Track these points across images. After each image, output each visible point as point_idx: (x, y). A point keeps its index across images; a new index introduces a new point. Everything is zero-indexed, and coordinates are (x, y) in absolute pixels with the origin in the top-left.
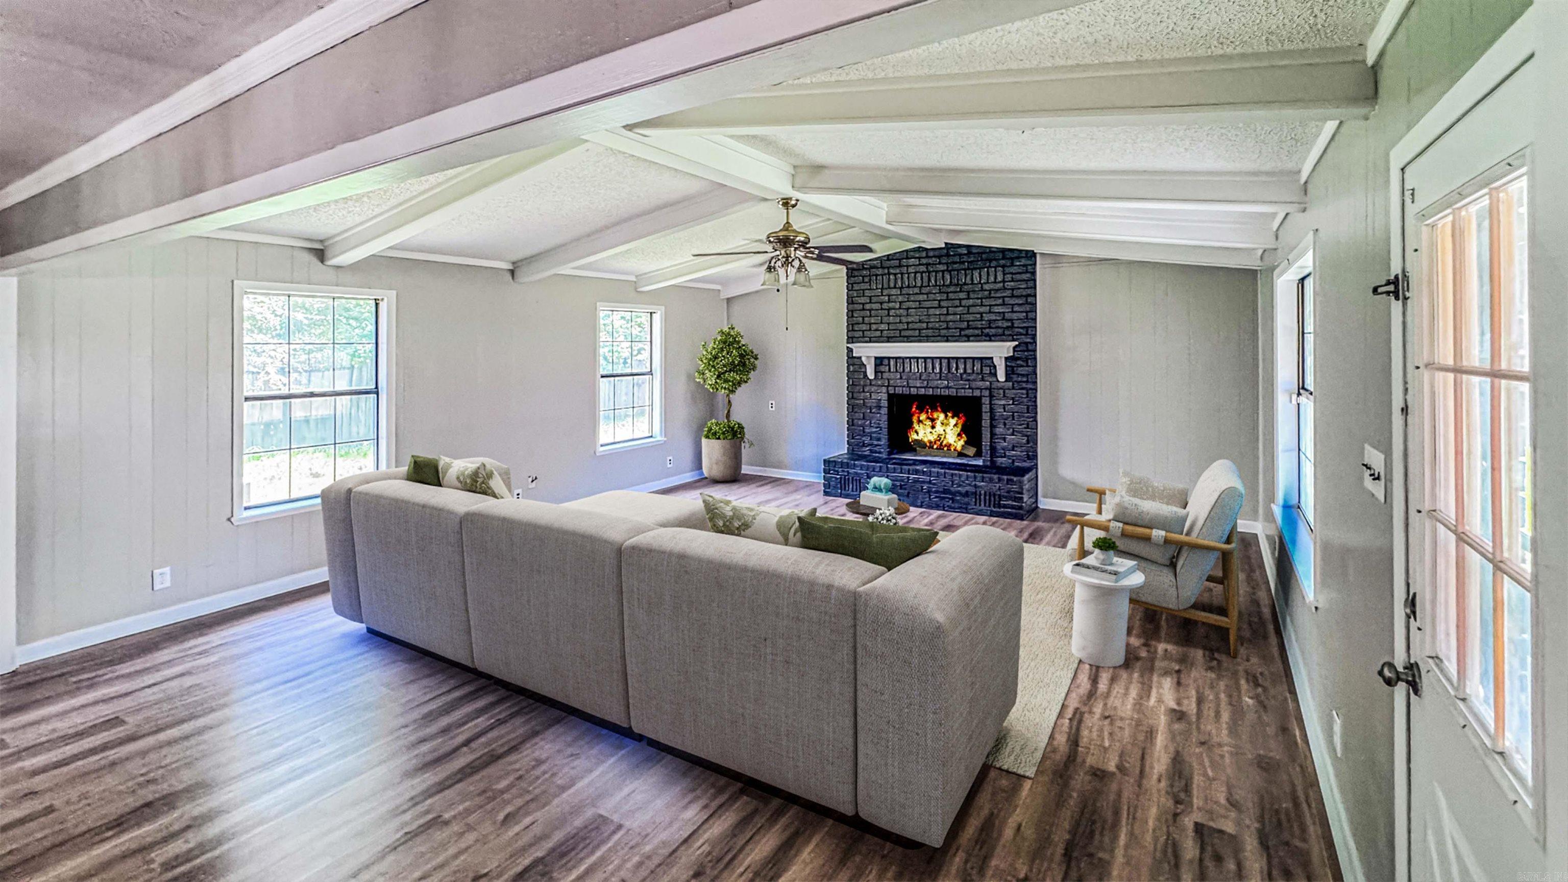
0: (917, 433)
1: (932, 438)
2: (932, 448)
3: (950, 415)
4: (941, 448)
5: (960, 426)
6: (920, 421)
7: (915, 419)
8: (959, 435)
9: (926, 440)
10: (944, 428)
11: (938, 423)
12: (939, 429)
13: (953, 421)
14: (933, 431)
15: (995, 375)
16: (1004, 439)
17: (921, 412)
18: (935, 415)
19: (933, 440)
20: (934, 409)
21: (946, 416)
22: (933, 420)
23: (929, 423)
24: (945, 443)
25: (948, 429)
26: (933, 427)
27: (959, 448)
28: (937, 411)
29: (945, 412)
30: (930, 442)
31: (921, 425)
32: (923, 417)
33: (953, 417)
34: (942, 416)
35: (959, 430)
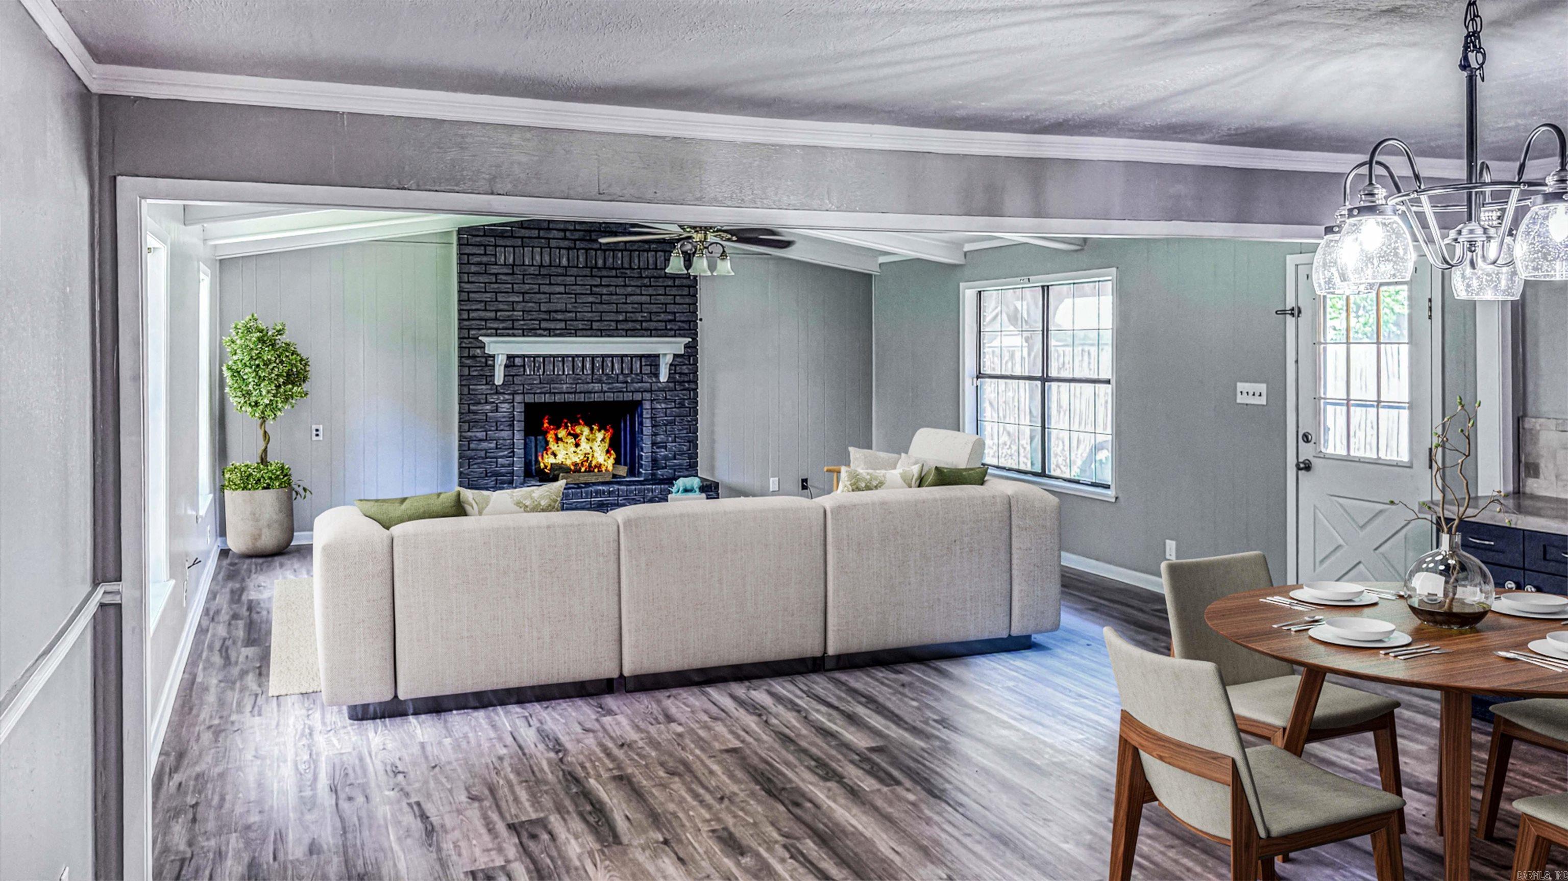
0: (555, 455)
1: (577, 459)
2: (579, 471)
3: (595, 427)
4: (590, 470)
5: (607, 440)
6: (558, 440)
7: (550, 437)
8: (608, 452)
9: (568, 463)
10: (590, 444)
11: (583, 439)
12: (585, 446)
13: (600, 435)
14: (578, 450)
15: (657, 375)
16: (665, 448)
17: (558, 428)
18: (578, 430)
19: (578, 461)
20: (575, 423)
21: (591, 430)
22: (576, 436)
23: (571, 440)
24: (594, 463)
25: (596, 446)
26: (577, 445)
27: (610, 468)
28: (580, 424)
29: (589, 424)
30: (575, 464)
31: (560, 444)
32: (562, 433)
33: (599, 431)
34: (586, 431)
35: (607, 445)
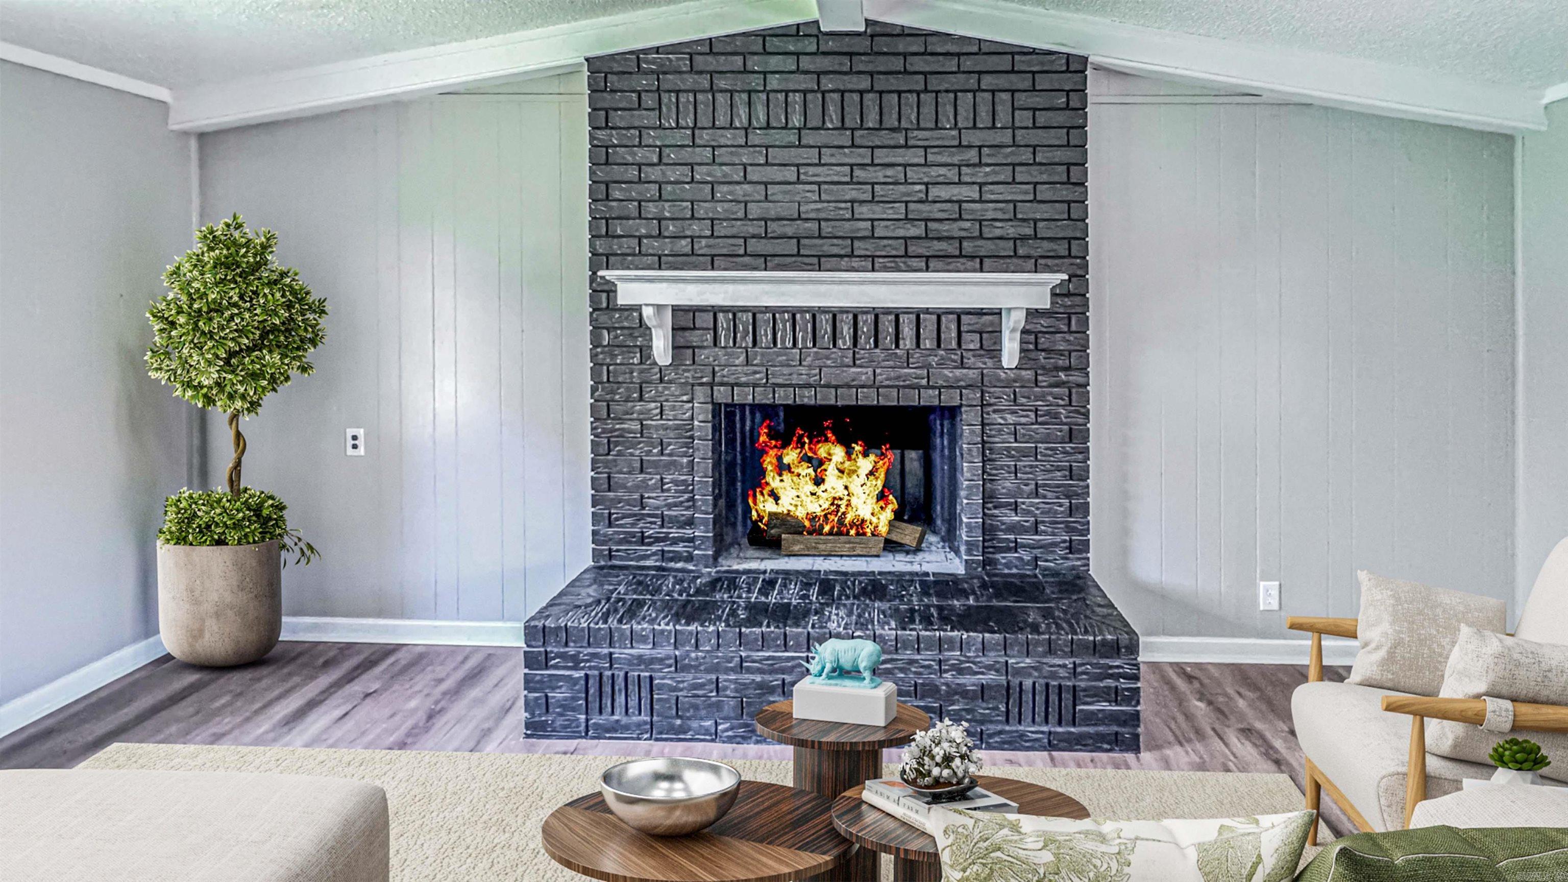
0: (776, 498)
1: (815, 507)
2: (819, 532)
3: (858, 448)
4: (840, 531)
5: (882, 474)
6: (782, 468)
7: (769, 462)
8: (881, 497)
9: (800, 513)
10: (845, 480)
11: (831, 471)
12: (833, 483)
13: (865, 464)
14: (819, 490)
15: (995, 353)
16: (1015, 508)
17: (784, 446)
18: (822, 451)
19: (818, 511)
20: (817, 436)
21: (849, 454)
22: (818, 464)
23: (806, 470)
24: (849, 517)
25: (855, 483)
26: (819, 481)
27: (883, 529)
28: (827, 440)
29: (846, 442)
30: (813, 518)
31: (786, 476)
32: (791, 456)
33: (865, 455)
34: (838, 453)
35: (880, 484)
